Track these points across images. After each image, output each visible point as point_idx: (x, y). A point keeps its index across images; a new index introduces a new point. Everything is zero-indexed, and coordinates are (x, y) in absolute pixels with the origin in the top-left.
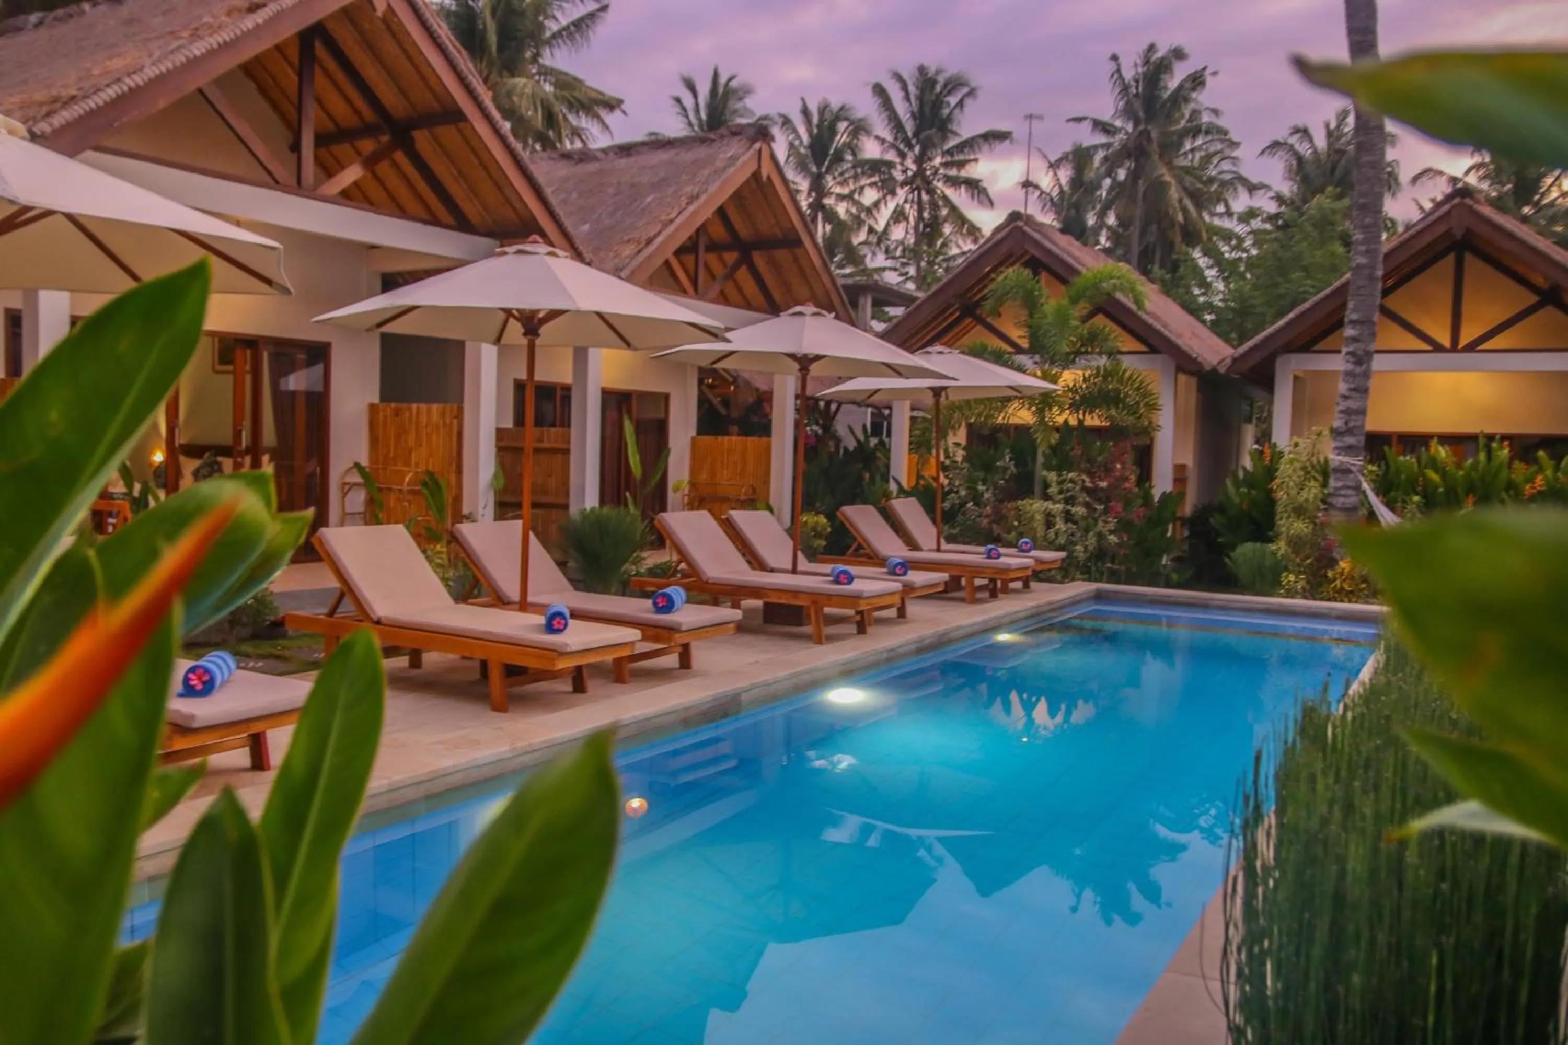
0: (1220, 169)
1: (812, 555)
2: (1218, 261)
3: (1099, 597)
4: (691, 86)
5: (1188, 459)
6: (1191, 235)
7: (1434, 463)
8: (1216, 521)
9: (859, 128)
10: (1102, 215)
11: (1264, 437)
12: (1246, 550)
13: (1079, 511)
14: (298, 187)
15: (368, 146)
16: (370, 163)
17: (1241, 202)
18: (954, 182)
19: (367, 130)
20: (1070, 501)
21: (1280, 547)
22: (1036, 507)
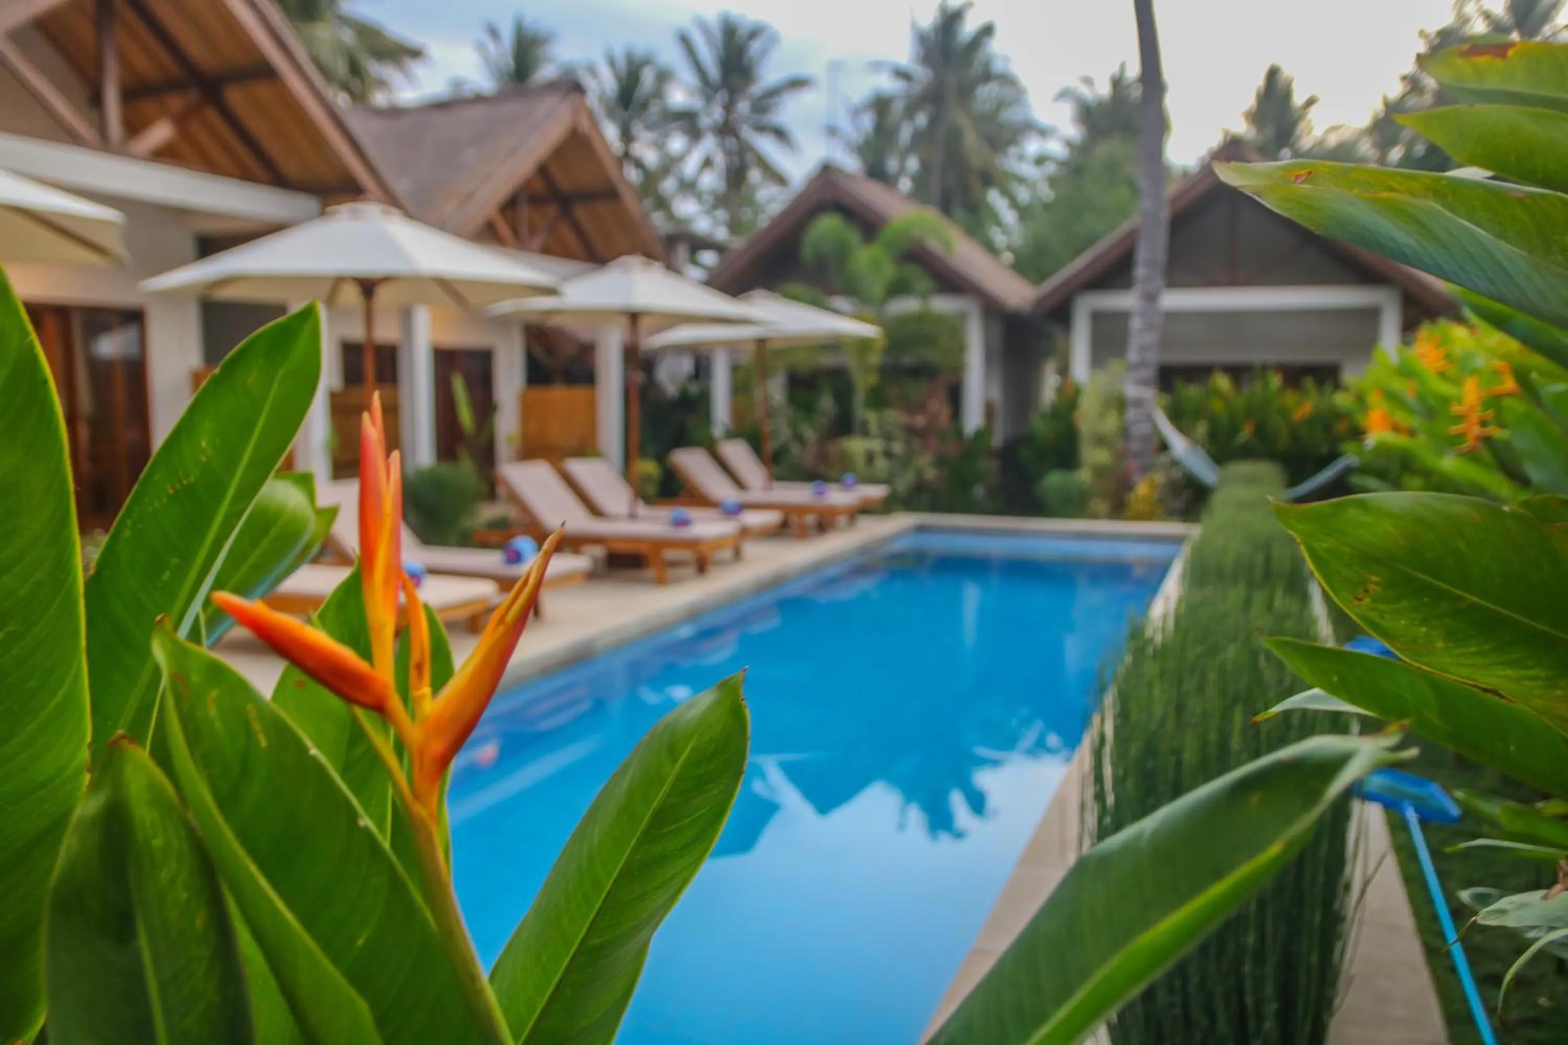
0: (1011, 115)
1: (649, 501)
2: (1014, 204)
3: (921, 529)
4: (494, 32)
5: (996, 394)
6: (988, 178)
7: (1217, 393)
8: (1025, 453)
9: (664, 77)
10: (903, 159)
11: (1064, 370)
12: (1054, 480)
13: (898, 448)
14: (104, 144)
15: (176, 102)
16: (181, 121)
17: (1033, 146)
18: (761, 128)
19: (171, 85)
20: (888, 437)
21: (1084, 476)
22: (856, 446)
